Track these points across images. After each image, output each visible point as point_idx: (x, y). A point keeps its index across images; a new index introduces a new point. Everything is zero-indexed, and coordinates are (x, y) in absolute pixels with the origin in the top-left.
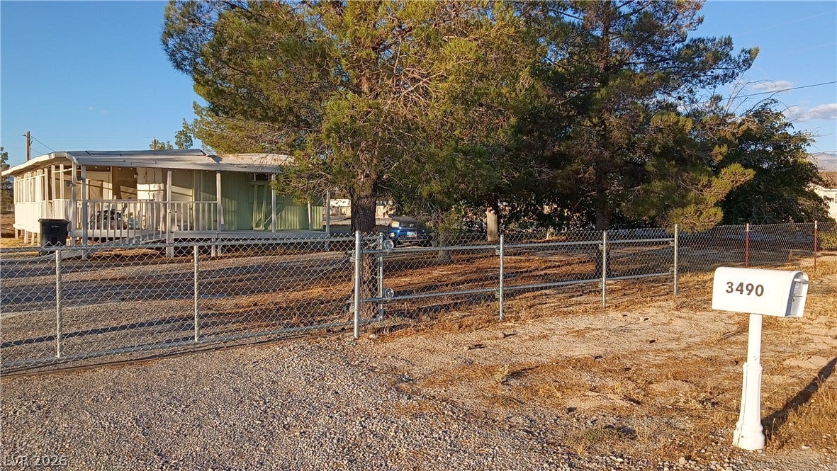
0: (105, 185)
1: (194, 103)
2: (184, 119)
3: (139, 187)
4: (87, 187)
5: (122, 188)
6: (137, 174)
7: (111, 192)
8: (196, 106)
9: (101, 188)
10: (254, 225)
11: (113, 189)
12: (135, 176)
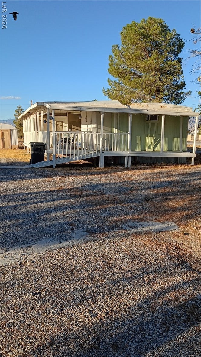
0: (64, 124)
1: (108, 79)
2: (103, 88)
3: (82, 126)
4: (55, 125)
5: (73, 127)
6: (81, 117)
7: (67, 128)
8: (109, 80)
9: (63, 126)
10: (147, 148)
11: (68, 127)
12: (80, 118)
